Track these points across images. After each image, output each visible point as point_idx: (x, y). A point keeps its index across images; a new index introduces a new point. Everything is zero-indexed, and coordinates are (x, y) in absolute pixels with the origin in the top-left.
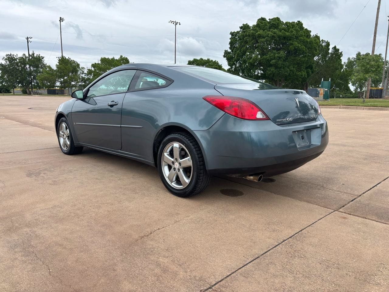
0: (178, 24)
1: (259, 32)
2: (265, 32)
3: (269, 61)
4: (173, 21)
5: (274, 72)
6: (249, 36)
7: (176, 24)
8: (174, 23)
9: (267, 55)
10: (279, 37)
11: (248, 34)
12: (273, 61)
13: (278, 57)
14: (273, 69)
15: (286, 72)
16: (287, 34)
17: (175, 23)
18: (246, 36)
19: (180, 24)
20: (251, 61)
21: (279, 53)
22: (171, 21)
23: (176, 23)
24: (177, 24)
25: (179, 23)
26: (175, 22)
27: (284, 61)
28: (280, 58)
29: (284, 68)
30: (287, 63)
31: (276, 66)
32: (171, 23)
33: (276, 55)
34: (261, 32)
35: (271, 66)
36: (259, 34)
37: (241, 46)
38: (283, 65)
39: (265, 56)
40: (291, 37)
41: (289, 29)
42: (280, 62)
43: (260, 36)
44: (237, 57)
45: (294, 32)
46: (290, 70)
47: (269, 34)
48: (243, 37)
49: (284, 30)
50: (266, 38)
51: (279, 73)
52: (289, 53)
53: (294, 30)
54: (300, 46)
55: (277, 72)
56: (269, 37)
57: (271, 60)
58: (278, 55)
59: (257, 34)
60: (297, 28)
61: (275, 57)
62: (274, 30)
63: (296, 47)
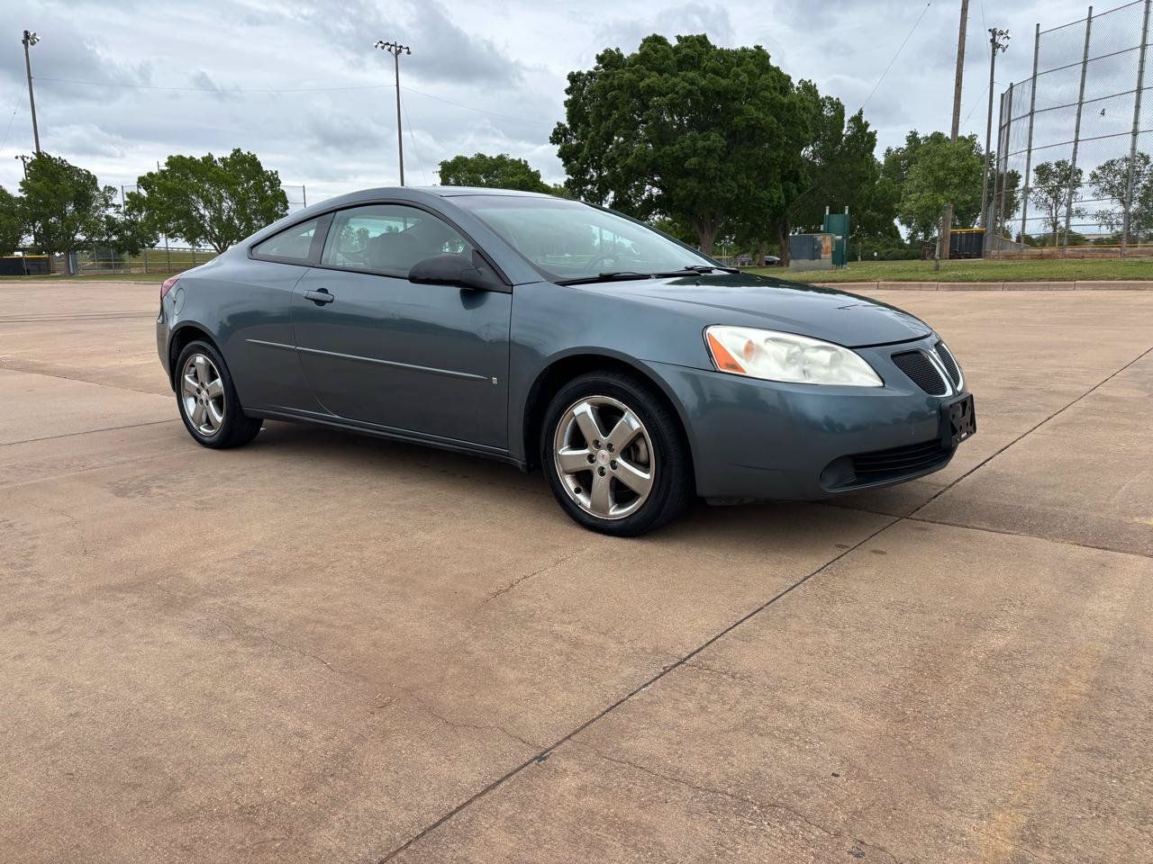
0: (405, 51)
1: (647, 81)
2: (665, 79)
3: (679, 161)
4: (388, 44)
5: (696, 191)
6: (620, 87)
7: (398, 53)
8: (390, 50)
9: (673, 145)
10: (703, 91)
11: (616, 82)
12: (694, 160)
13: (704, 148)
14: (692, 183)
15: (728, 191)
16: (724, 82)
17: (393, 48)
18: (612, 87)
19: (409, 53)
20: (629, 161)
21: (706, 138)
22: (381, 42)
23: (398, 49)
24: (400, 51)
25: (407, 48)
26: (395, 46)
27: (722, 160)
28: (709, 151)
29: (721, 180)
30: (731, 167)
31: (700, 174)
32: (383, 48)
33: (700, 144)
34: (653, 79)
35: (686, 173)
36: (649, 85)
37: (601, 118)
38: (718, 173)
39: (668, 147)
40: (737, 92)
41: (729, 69)
42: (712, 164)
43: (651, 91)
44: (590, 149)
45: (744, 77)
46: (739, 186)
47: (675, 85)
48: (604, 91)
49: (716, 72)
50: (670, 95)
51: (711, 193)
52: (733, 136)
53: (742, 71)
54: (761, 116)
55: (704, 192)
56: (677, 93)
57: (687, 157)
58: (704, 143)
59: (642, 84)
60: (751, 66)
61: (695, 151)
62: (691, 74)
63: (752, 119)
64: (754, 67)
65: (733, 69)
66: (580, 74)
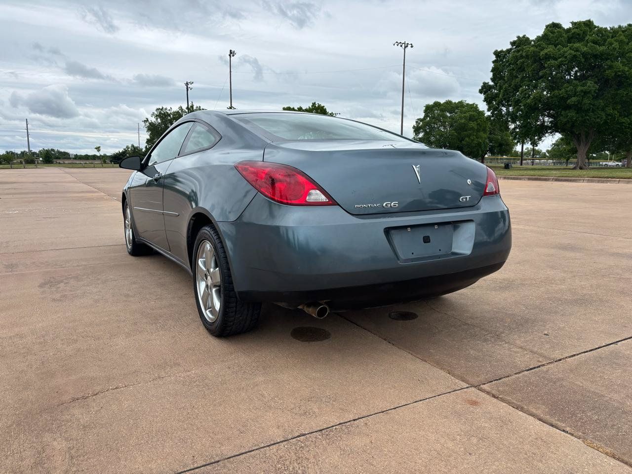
0: (409, 46)
1: (546, 51)
2: (558, 49)
3: (564, 99)
4: (401, 43)
5: (574, 119)
6: (527, 57)
7: (406, 47)
8: (401, 46)
9: (560, 90)
10: (584, 55)
11: (524, 54)
12: (574, 99)
13: (582, 91)
14: (572, 114)
15: (598, 117)
16: (602, 48)
17: (403, 45)
18: (522, 57)
19: (412, 47)
20: (529, 101)
21: (583, 85)
22: (397, 42)
23: (406, 45)
24: (407, 46)
25: (411, 44)
26: (405, 43)
27: (596, 98)
28: (585, 93)
29: (593, 112)
30: (601, 102)
31: (578, 108)
32: (398, 45)
33: (579, 89)
34: (550, 49)
35: (568, 107)
36: (546, 54)
37: (512, 77)
38: (591, 106)
39: (556, 91)
40: (608, 54)
41: (605, 40)
42: (586, 101)
43: (548, 57)
44: (504, 95)
45: (616, 45)
46: (606, 114)
47: (565, 52)
48: (516, 58)
49: (595, 42)
50: (560, 59)
51: (585, 120)
52: (605, 83)
53: (615, 41)
54: (626, 69)
55: (580, 119)
56: (566, 57)
57: (569, 97)
58: (582, 88)
59: (542, 53)
60: (622, 37)
61: (576, 93)
62: (577, 45)
63: (619, 71)
64: (624, 38)
65: (608, 40)
66: (502, 51)
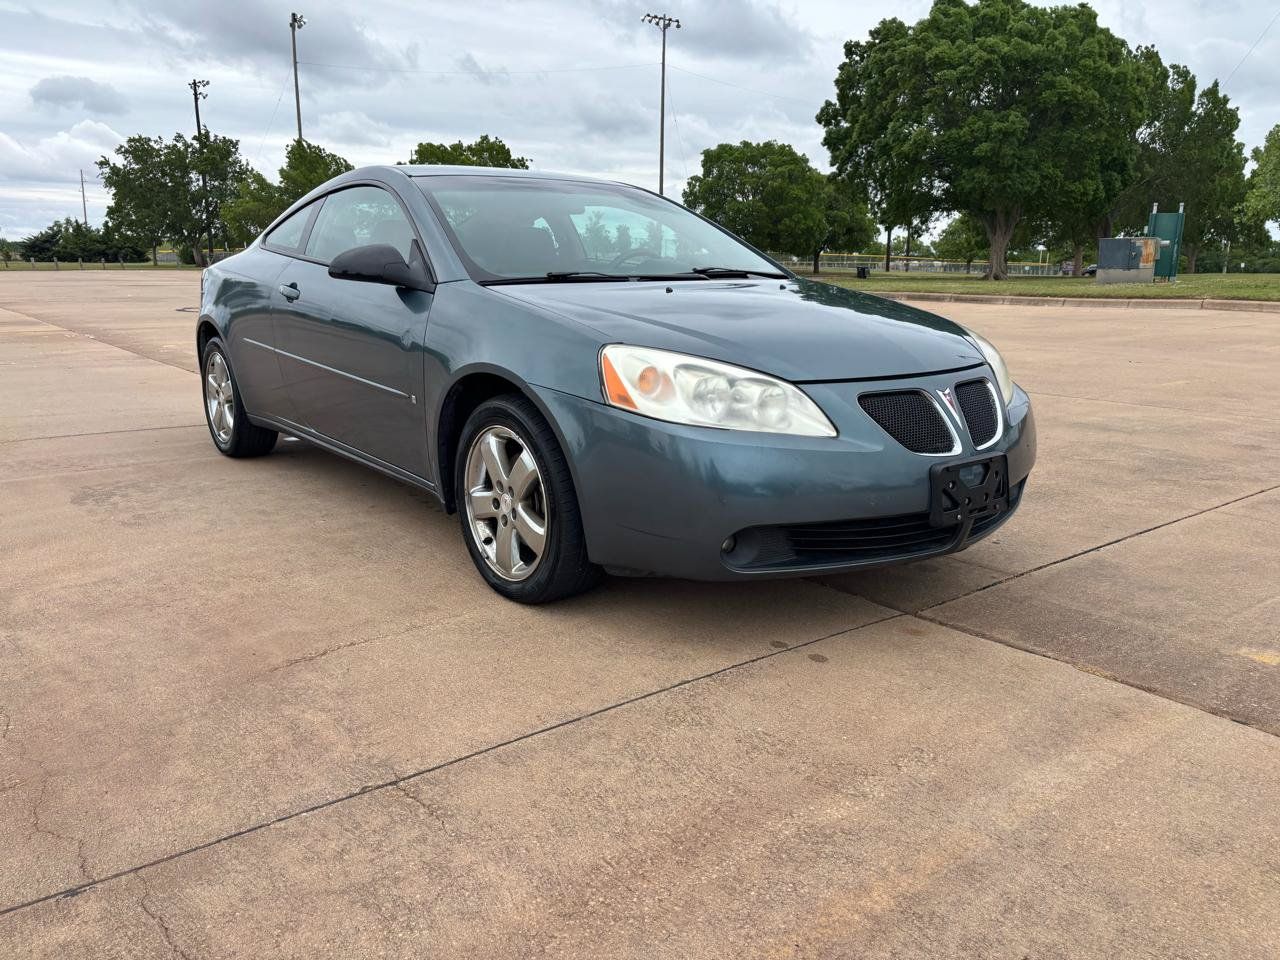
0: (674, 25)
1: (936, 50)
2: (958, 47)
3: (967, 146)
4: (656, 17)
5: (986, 184)
6: (901, 62)
7: (666, 27)
8: (657, 24)
9: (961, 128)
10: (1005, 60)
11: (896, 56)
12: (985, 146)
13: (1000, 131)
14: (981, 174)
15: (1027, 183)
16: (1035, 48)
17: (661, 23)
18: (891, 62)
19: (678, 26)
20: (906, 148)
21: (1004, 119)
22: (649, 15)
23: (667, 22)
24: (669, 25)
25: (677, 21)
26: (664, 18)
27: (1024, 144)
28: (1006, 135)
29: (1020, 170)
30: (1033, 152)
31: (992, 163)
32: (650, 22)
33: (995, 126)
34: (942, 48)
35: (976, 162)
36: (937, 56)
38: (1016, 160)
39: (954, 131)
40: (1049, 60)
41: (1042, 32)
42: (1007, 150)
43: (939, 63)
44: (860, 134)
45: (1062, 42)
46: (1042, 176)
47: (970, 55)
48: (882, 66)
49: (1024, 35)
50: (962, 67)
51: (1004, 186)
52: (1040, 116)
53: (1060, 34)
54: (1079, 89)
55: (995, 184)
56: (972, 65)
57: (977, 142)
58: (1001, 125)
59: (929, 55)
60: (1074, 28)
61: (988, 134)
62: (991, 40)
63: (1066, 94)
64: (1076, 29)
65: (1049, 31)
66: (857, 44)
